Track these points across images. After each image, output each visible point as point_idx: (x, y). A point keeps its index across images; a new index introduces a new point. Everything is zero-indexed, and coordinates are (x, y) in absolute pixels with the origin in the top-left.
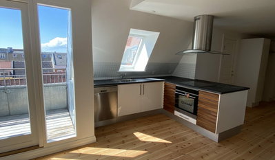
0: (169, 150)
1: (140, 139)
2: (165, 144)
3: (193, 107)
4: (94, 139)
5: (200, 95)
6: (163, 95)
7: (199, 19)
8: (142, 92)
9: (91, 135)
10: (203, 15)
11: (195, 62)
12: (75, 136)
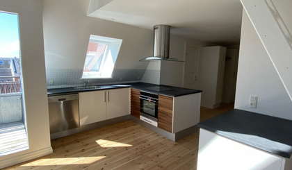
0: (129, 153)
1: (102, 146)
2: (126, 147)
3: (154, 110)
4: (50, 150)
5: (159, 99)
6: (130, 101)
7: (157, 28)
8: (107, 99)
9: (47, 146)
10: (161, 25)
11: (159, 69)
12: (28, 148)
